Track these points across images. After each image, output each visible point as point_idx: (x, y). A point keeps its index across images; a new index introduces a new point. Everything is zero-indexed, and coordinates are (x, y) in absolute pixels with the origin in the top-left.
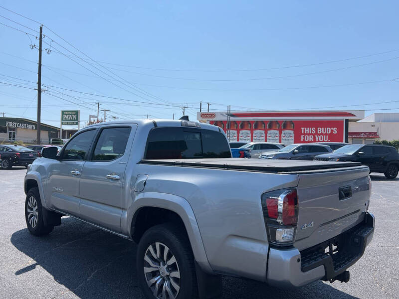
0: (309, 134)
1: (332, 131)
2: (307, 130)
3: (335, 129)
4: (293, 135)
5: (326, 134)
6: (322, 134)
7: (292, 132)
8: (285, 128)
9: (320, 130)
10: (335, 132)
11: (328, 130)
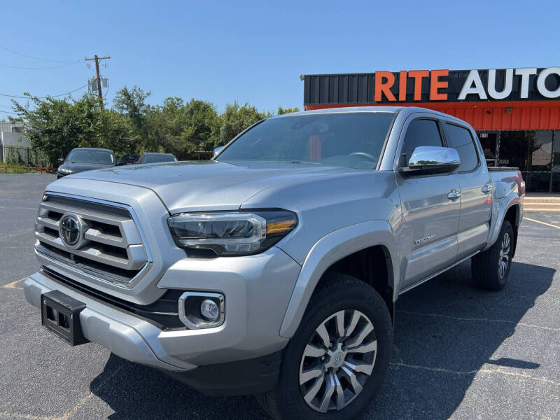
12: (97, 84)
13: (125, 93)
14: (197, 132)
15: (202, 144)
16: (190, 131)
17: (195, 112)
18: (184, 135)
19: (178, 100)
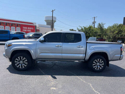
0: (25, 29)
1: (32, 29)
2: (25, 28)
3: (33, 28)
4: (20, 29)
5: (30, 30)
6: (29, 29)
7: (20, 28)
8: (17, 26)
9: (28, 28)
10: (33, 29)
11: (31, 28)
12: (94, 23)
13: (99, 24)
14: (119, 32)
15: (120, 35)
16: (117, 32)
17: (119, 27)
18: (115, 33)
19: (117, 24)
